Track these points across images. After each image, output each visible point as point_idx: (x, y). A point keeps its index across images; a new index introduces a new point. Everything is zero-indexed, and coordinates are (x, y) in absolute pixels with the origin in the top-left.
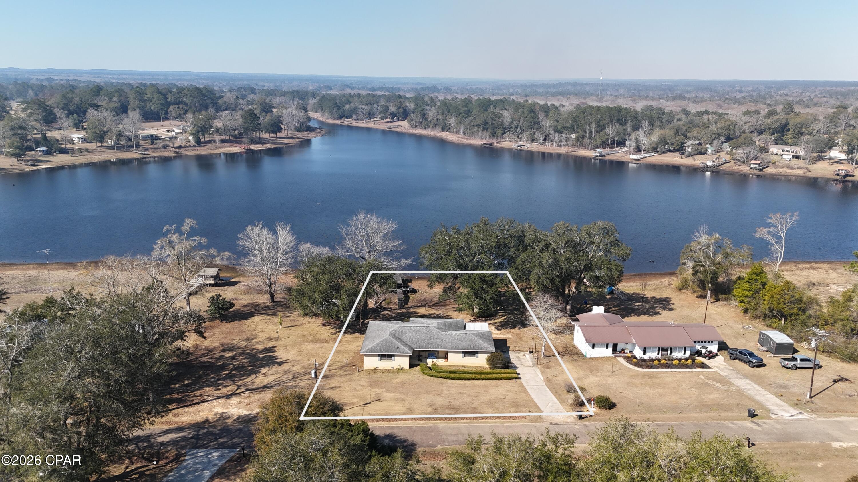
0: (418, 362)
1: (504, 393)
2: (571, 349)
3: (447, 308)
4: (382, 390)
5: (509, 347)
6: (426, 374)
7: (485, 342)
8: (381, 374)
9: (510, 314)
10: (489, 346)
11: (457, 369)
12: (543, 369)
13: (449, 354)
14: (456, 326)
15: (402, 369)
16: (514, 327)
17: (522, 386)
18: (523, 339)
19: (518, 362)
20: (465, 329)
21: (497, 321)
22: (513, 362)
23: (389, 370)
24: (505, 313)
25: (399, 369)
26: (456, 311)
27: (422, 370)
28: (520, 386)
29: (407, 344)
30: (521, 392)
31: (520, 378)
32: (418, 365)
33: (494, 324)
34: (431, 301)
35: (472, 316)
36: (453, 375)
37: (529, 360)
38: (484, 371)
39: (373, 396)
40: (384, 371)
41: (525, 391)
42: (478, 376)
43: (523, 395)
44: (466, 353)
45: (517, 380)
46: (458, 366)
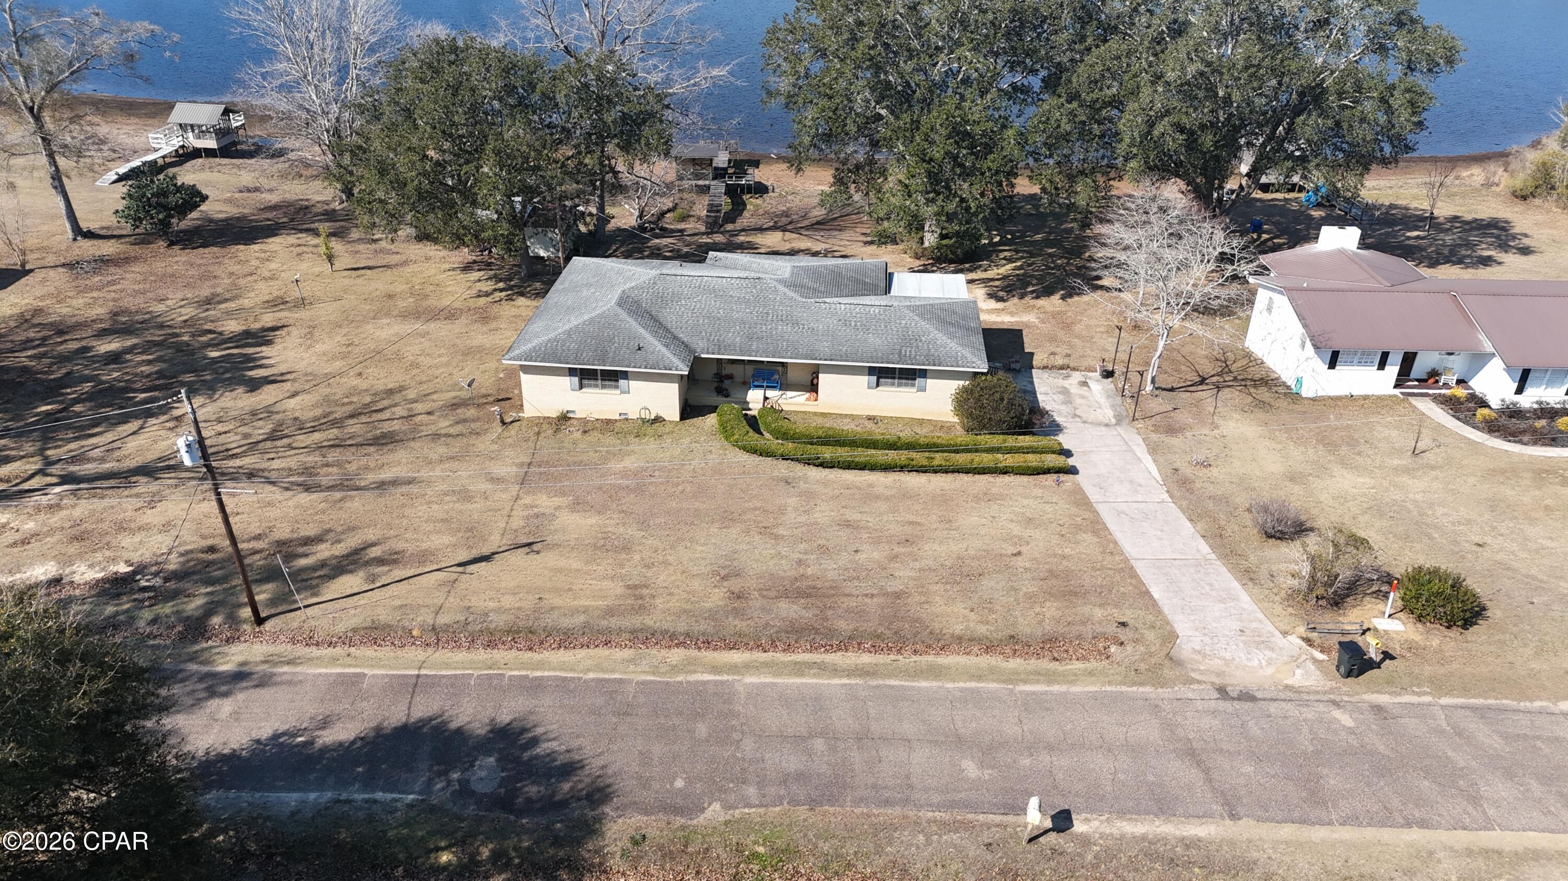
0: (714, 399)
1: (1016, 530)
2: (1238, 364)
3: (846, 235)
4: (557, 501)
5: (1032, 354)
6: (736, 444)
7: (952, 336)
8: (578, 435)
9: (1032, 255)
10: (967, 352)
11: (848, 427)
12: (1154, 437)
13: (821, 376)
14: (857, 281)
15: (658, 420)
16: (1048, 292)
17: (1081, 500)
18: (1078, 328)
19: (1063, 408)
20: (888, 289)
21: (990, 274)
22: (1048, 408)
23: (608, 422)
24: (1017, 252)
25: (644, 421)
26: (871, 243)
27: (725, 430)
28: (1077, 504)
29: (675, 338)
30: (1078, 528)
31: (1073, 471)
32: (713, 409)
33: (984, 281)
34: (804, 217)
35: (917, 257)
36: (827, 453)
37: (1102, 400)
38: (943, 437)
39: (516, 522)
40: (588, 427)
41: (1097, 526)
42: (919, 458)
43: (1088, 542)
44: (882, 375)
45: (1063, 477)
46: (853, 417)
